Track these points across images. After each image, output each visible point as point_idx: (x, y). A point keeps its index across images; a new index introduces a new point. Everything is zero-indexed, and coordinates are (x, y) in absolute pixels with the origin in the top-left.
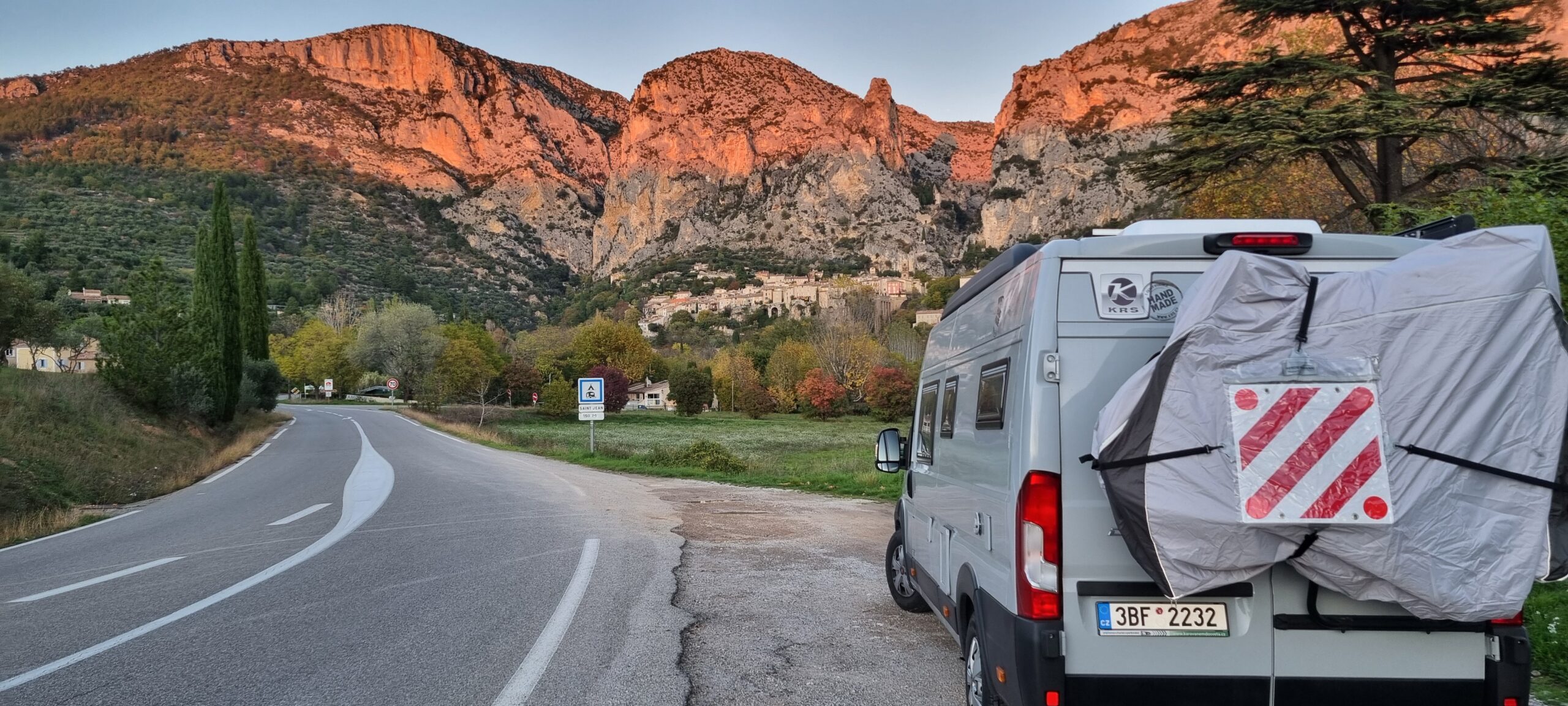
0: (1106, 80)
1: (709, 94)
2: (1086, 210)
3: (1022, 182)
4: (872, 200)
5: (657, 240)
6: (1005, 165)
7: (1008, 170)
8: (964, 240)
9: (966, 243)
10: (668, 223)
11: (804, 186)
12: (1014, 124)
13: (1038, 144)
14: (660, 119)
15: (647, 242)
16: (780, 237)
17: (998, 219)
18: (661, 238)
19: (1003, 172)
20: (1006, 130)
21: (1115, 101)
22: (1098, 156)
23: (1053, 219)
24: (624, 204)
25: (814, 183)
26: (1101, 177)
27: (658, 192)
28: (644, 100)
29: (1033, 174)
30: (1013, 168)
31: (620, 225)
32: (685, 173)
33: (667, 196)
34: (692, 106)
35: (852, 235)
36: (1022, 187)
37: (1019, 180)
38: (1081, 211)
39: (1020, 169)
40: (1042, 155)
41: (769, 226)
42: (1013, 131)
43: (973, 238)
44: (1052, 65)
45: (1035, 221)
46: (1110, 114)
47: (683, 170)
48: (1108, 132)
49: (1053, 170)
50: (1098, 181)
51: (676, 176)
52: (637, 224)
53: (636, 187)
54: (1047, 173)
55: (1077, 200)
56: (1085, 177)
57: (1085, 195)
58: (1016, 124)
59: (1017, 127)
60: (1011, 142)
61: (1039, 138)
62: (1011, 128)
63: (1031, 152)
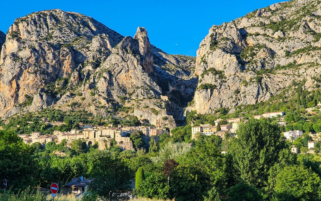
0: (253, 34)
1: (51, 31)
2: (247, 96)
3: (216, 81)
5: (20, 105)
6: (206, 72)
7: (208, 75)
10: (27, 96)
12: (210, 52)
13: (223, 63)
14: (23, 43)
15: (15, 106)
16: (89, 105)
17: (204, 99)
18: (22, 104)
19: (205, 76)
20: (206, 55)
21: (258, 44)
22: (252, 70)
23: (231, 100)
26: (254, 80)
27: (22, 79)
29: (220, 77)
30: (210, 74)
32: (37, 70)
33: (27, 82)
34: (41, 37)
35: (128, 105)
36: (215, 83)
37: (214, 80)
38: (245, 97)
39: (215, 74)
40: (225, 68)
42: (210, 56)
43: (190, 109)
46: (257, 50)
48: (256, 59)
49: (231, 75)
51: (32, 71)
52: (9, 96)
53: (9, 76)
54: (228, 77)
55: (243, 91)
56: (246, 80)
57: (246, 88)
58: (211, 52)
59: (212, 54)
60: (209, 61)
61: (223, 59)
62: (208, 54)
63: (220, 66)
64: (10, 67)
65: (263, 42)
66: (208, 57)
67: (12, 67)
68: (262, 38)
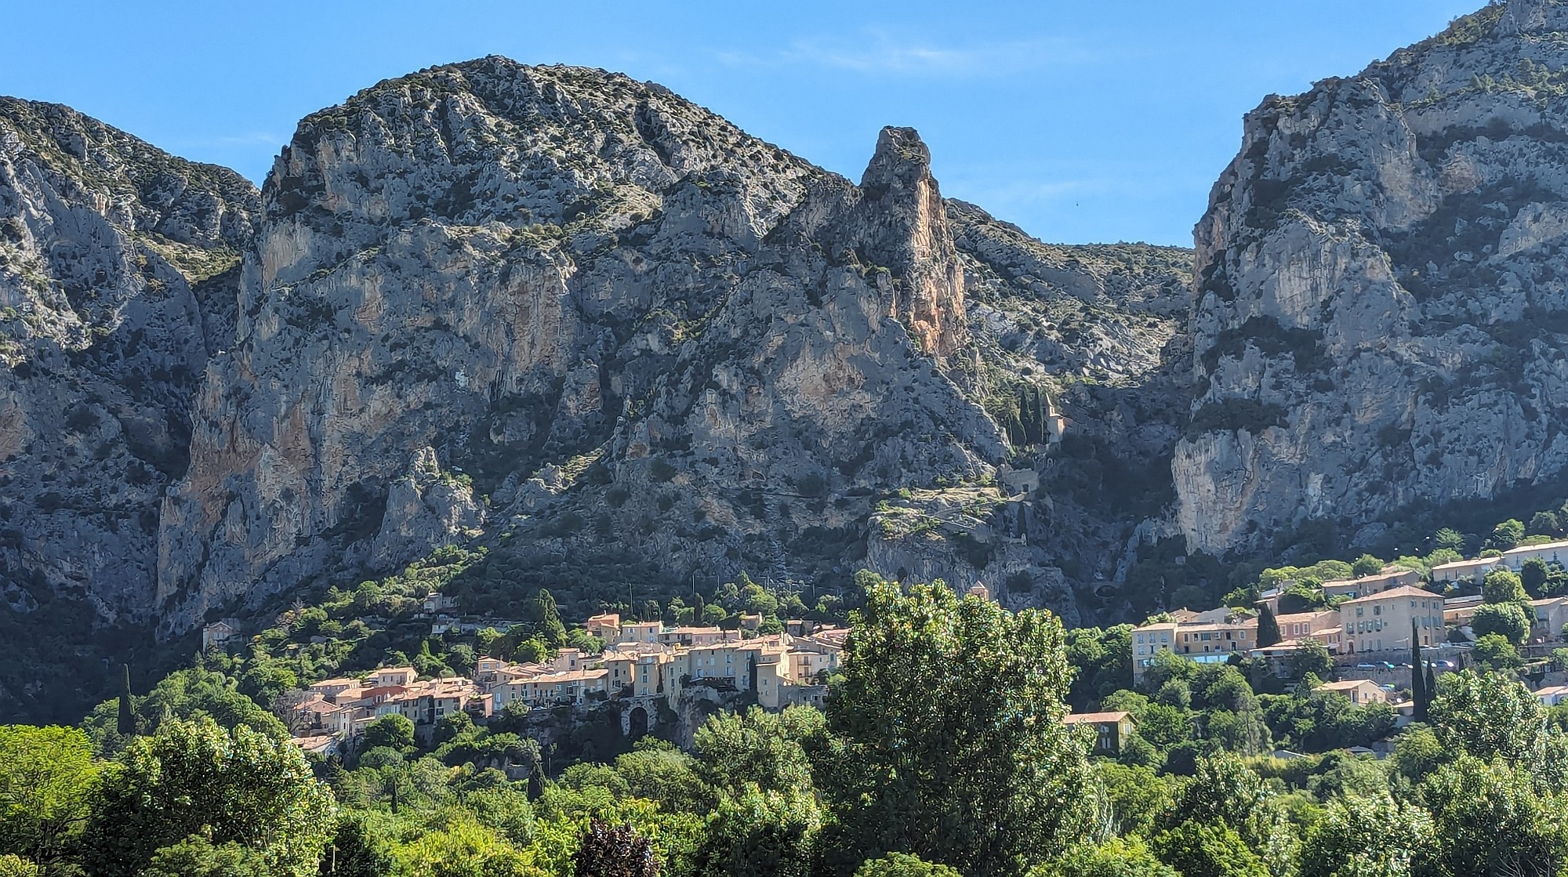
0: (1481, 131)
1: (464, 169)
2: (1447, 458)
3: (1277, 386)
4: (885, 432)
5: (327, 535)
6: (1229, 342)
7: (1239, 356)
8: (1126, 535)
9: (1133, 542)
10: (356, 492)
11: (711, 396)
12: (1250, 239)
13: (1315, 289)
14: (338, 232)
15: (301, 541)
16: (649, 528)
17: (1216, 480)
18: (335, 531)
19: (1225, 360)
20: (1230, 255)
21: (1507, 181)
22: (1471, 319)
23: (1361, 481)
24: (243, 444)
25: (736, 387)
26: (1483, 372)
27: (331, 411)
28: (298, 181)
29: (1302, 366)
30: (1252, 351)
31: (231, 497)
32: (401, 365)
33: (356, 425)
34: (423, 198)
35: (836, 520)
36: (1277, 396)
37: (1267, 380)
38: (1434, 460)
39: (1271, 351)
40: (1328, 317)
41: (618, 498)
42: (1248, 256)
43: (1152, 529)
44: (1344, 95)
45: (1315, 485)
46: (1500, 214)
47: (397, 357)
48: (1494, 259)
49: (1357, 353)
50: (1477, 382)
51: (379, 371)
52: (275, 494)
53: (275, 400)
54: (1340, 361)
55: (1426, 431)
56: (1442, 371)
57: (1442, 418)
58: (1255, 239)
59: (1259, 247)
60: (1242, 284)
61: (1317, 273)
62: (1241, 248)
63: (1298, 309)
64: (280, 357)
65: (1531, 168)
66: (1237, 262)
67: (286, 354)
68: (1525, 151)
